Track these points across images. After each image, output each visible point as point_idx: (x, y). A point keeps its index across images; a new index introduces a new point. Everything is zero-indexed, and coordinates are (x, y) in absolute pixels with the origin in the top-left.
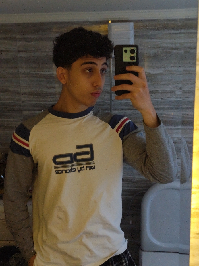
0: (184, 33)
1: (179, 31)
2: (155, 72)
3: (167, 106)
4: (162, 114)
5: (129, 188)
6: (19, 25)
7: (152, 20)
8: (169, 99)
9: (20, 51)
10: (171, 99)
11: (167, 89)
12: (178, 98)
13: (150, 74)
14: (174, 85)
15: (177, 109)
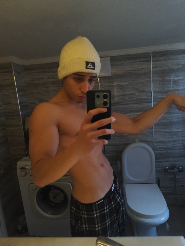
0: (138, 61)
1: (135, 61)
2: (124, 84)
3: (132, 102)
4: (129, 107)
5: (114, 149)
6: (47, 64)
7: (120, 56)
8: (133, 98)
9: (49, 78)
10: (134, 98)
11: (131, 93)
12: (137, 97)
13: (121, 85)
14: (135, 90)
15: (137, 103)
